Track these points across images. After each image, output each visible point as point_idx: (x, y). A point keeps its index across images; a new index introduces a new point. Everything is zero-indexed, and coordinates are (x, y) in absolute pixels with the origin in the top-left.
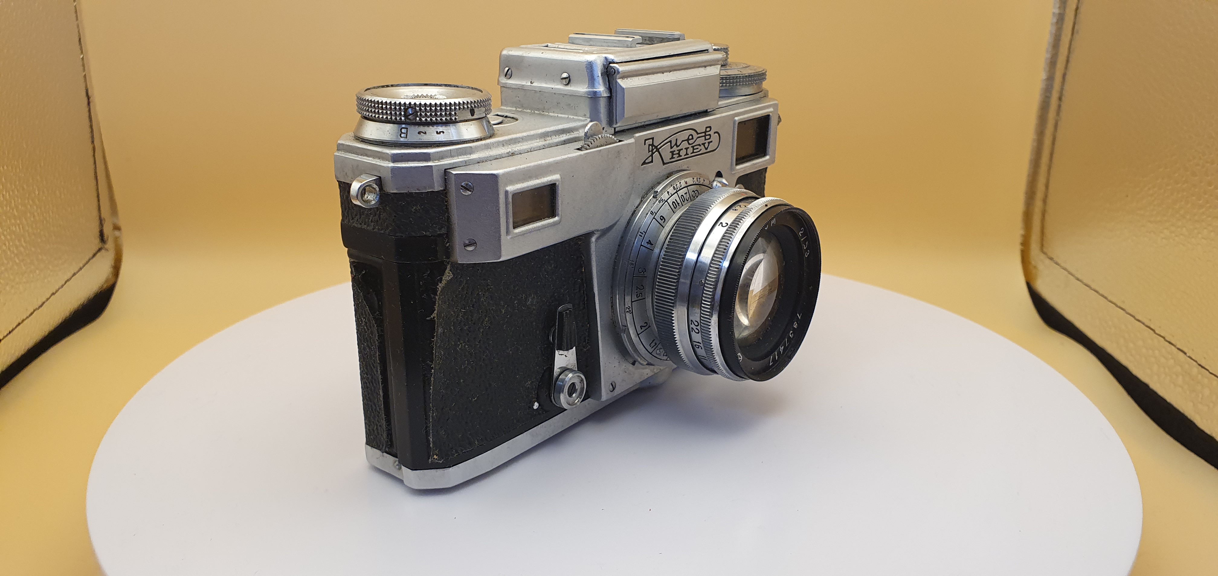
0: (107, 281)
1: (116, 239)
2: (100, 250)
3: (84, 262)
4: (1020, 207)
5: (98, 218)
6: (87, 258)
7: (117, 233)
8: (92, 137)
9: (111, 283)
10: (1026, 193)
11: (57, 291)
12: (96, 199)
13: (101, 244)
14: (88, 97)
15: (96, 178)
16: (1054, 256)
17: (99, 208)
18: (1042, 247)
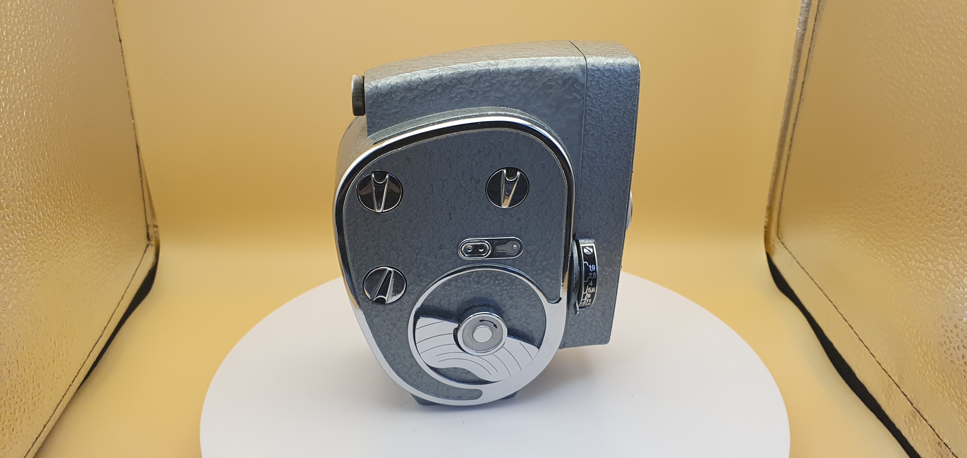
0: (152, 265)
1: (156, 232)
2: (148, 246)
3: (141, 257)
4: (765, 203)
5: (145, 225)
6: (142, 255)
7: (155, 229)
8: (141, 173)
9: (154, 265)
10: (769, 195)
11: (129, 284)
12: (144, 211)
13: (148, 241)
14: (137, 147)
15: (144, 200)
16: (785, 243)
17: (146, 218)
18: (778, 233)
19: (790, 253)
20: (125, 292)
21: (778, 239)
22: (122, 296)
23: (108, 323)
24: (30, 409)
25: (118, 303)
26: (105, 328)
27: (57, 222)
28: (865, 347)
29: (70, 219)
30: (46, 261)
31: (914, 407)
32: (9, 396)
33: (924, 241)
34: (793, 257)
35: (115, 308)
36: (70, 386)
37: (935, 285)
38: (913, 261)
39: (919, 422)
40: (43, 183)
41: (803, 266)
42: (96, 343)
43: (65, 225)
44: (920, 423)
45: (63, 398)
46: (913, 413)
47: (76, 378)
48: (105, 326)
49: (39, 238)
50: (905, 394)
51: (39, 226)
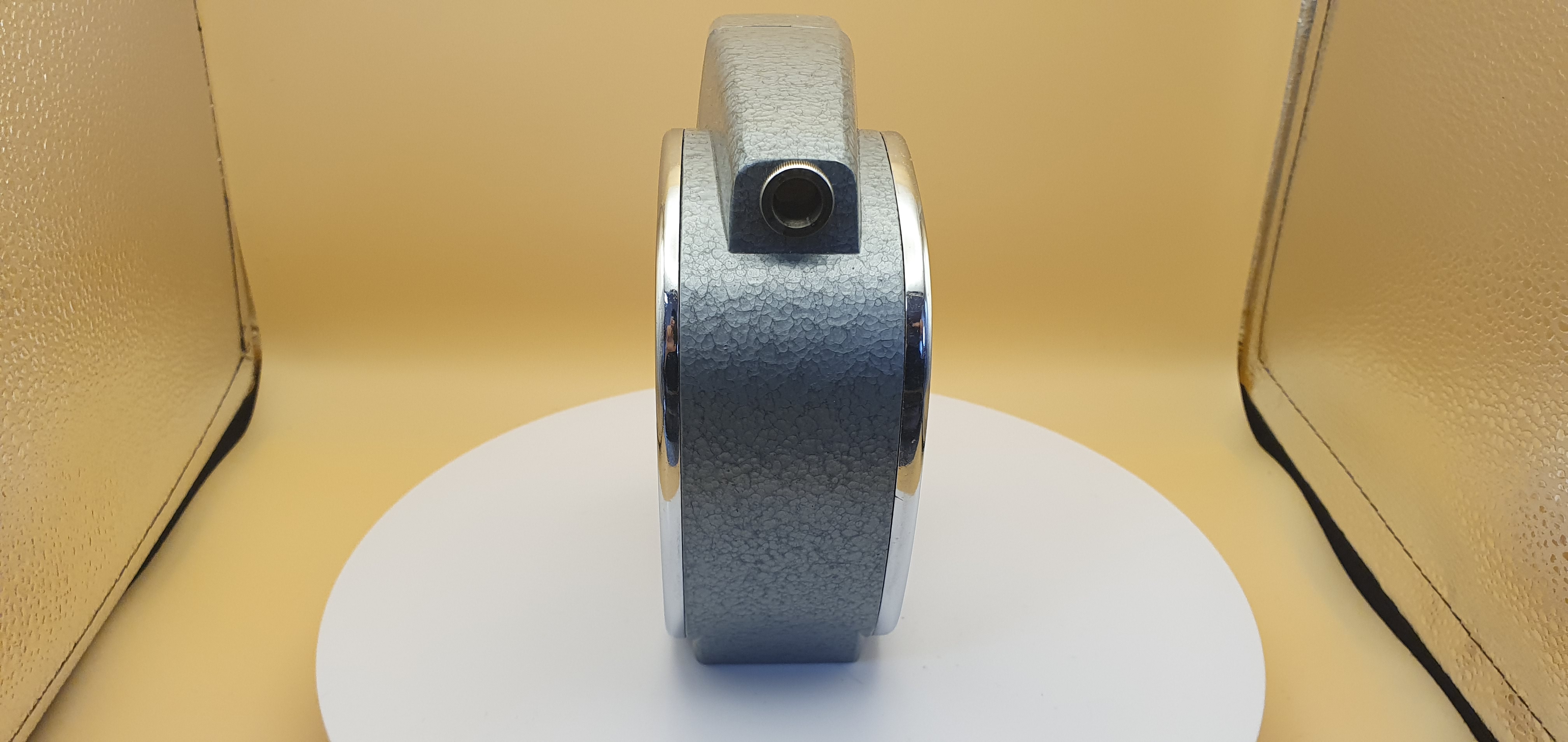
0: (250, 388)
1: (255, 339)
2: (240, 360)
3: (232, 378)
5: (238, 324)
6: (233, 373)
7: (255, 333)
8: (232, 244)
10: (1247, 291)
12: (236, 308)
13: (242, 352)
14: (226, 200)
16: (1271, 370)
17: (239, 315)
18: (1260, 354)
19: (1280, 387)
20: (205, 433)
21: (1259, 363)
22: (200, 439)
23: (178, 482)
24: (53, 618)
25: (193, 452)
26: (173, 490)
27: (97, 321)
28: (1396, 541)
29: (117, 315)
30: (78, 382)
31: (1472, 639)
32: (19, 596)
33: (1495, 370)
34: (1284, 392)
35: (189, 459)
36: (116, 581)
37: (1510, 442)
38: (1476, 401)
39: (1480, 662)
40: (75, 256)
41: (1300, 408)
42: (158, 515)
43: (109, 325)
44: (1482, 663)
45: (105, 600)
46: (1470, 648)
47: (126, 570)
48: (173, 487)
49: (67, 345)
50: (1460, 617)
51: (67, 326)
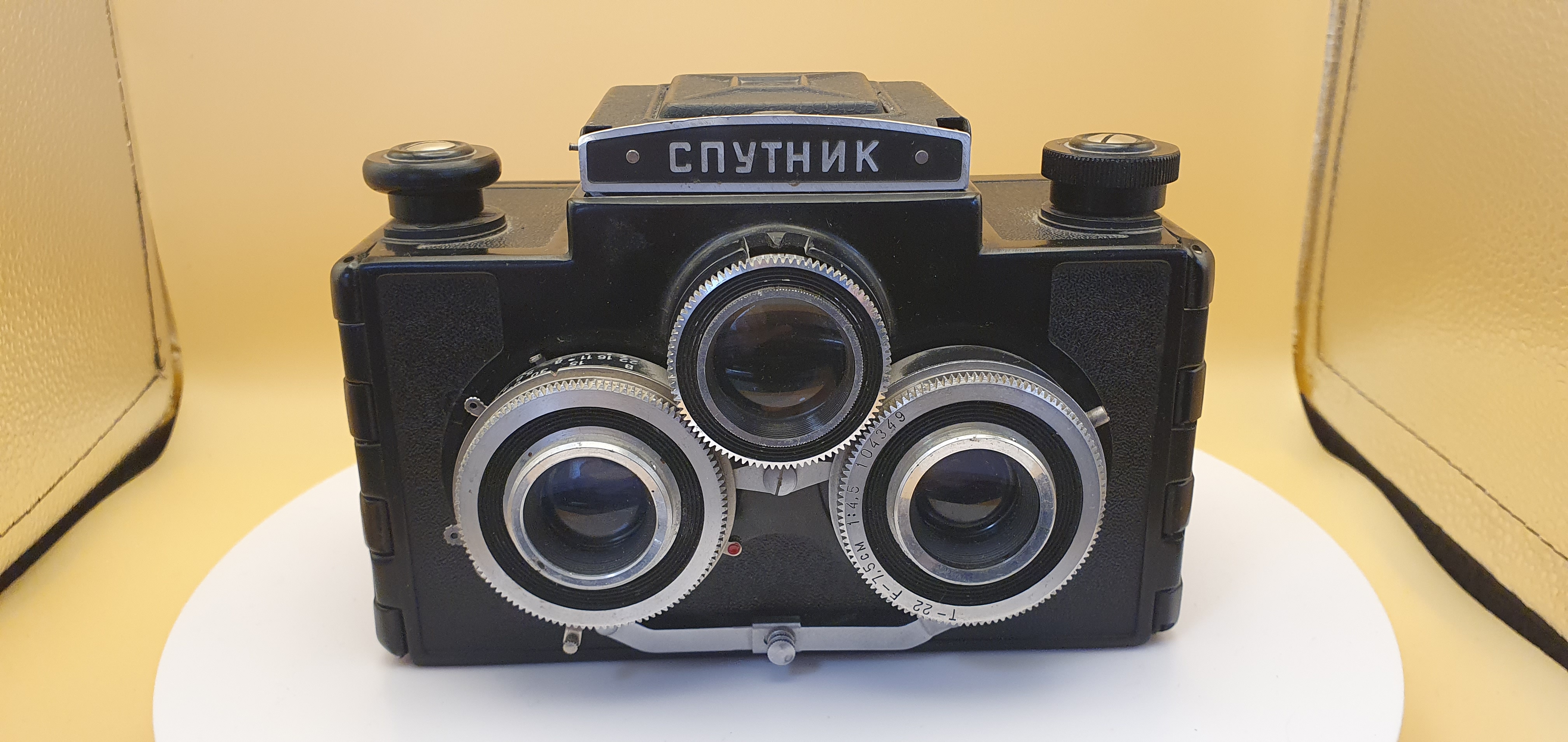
0: (165, 415)
1: (175, 361)
2: (155, 378)
3: (137, 395)
5: (152, 340)
6: (141, 390)
7: (176, 355)
8: (144, 241)
9: (171, 416)
10: (1299, 283)
11: (105, 434)
12: (149, 317)
13: (157, 371)
14: (138, 192)
15: (149, 290)
16: (1332, 363)
17: (153, 326)
18: (1319, 351)
19: (1346, 380)
21: (1319, 362)
22: (85, 450)
34: (1352, 385)
41: (1374, 399)
